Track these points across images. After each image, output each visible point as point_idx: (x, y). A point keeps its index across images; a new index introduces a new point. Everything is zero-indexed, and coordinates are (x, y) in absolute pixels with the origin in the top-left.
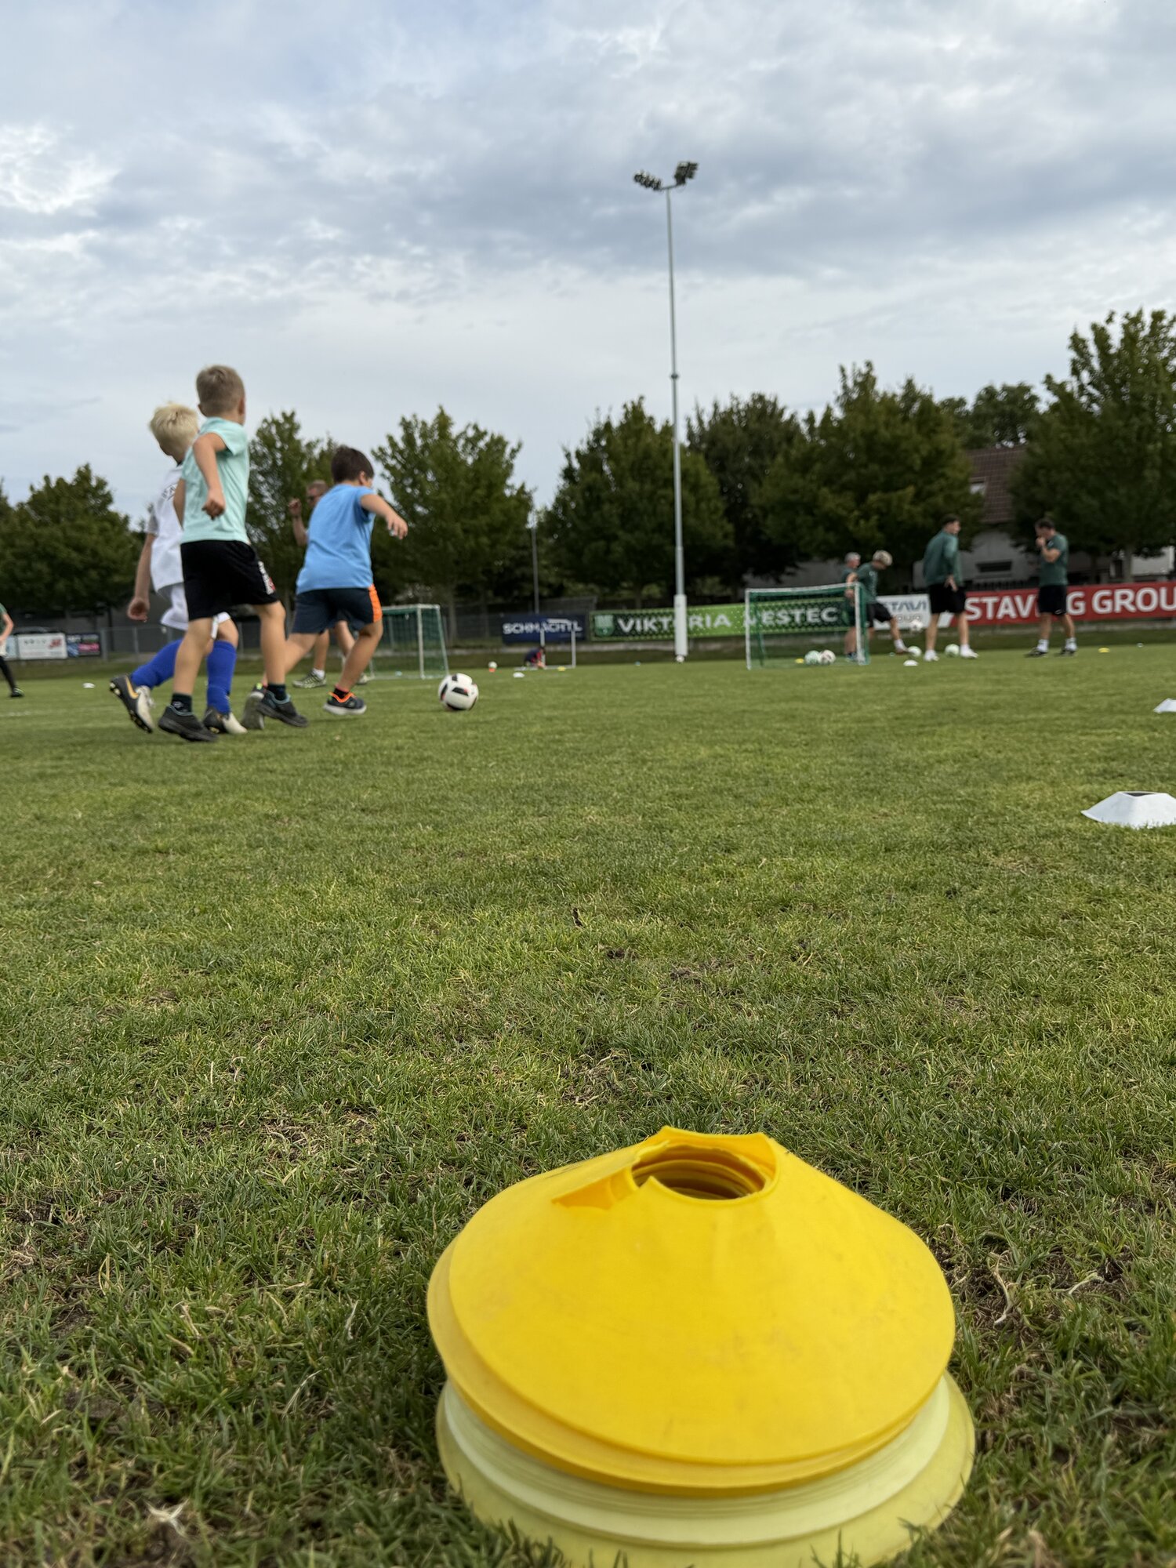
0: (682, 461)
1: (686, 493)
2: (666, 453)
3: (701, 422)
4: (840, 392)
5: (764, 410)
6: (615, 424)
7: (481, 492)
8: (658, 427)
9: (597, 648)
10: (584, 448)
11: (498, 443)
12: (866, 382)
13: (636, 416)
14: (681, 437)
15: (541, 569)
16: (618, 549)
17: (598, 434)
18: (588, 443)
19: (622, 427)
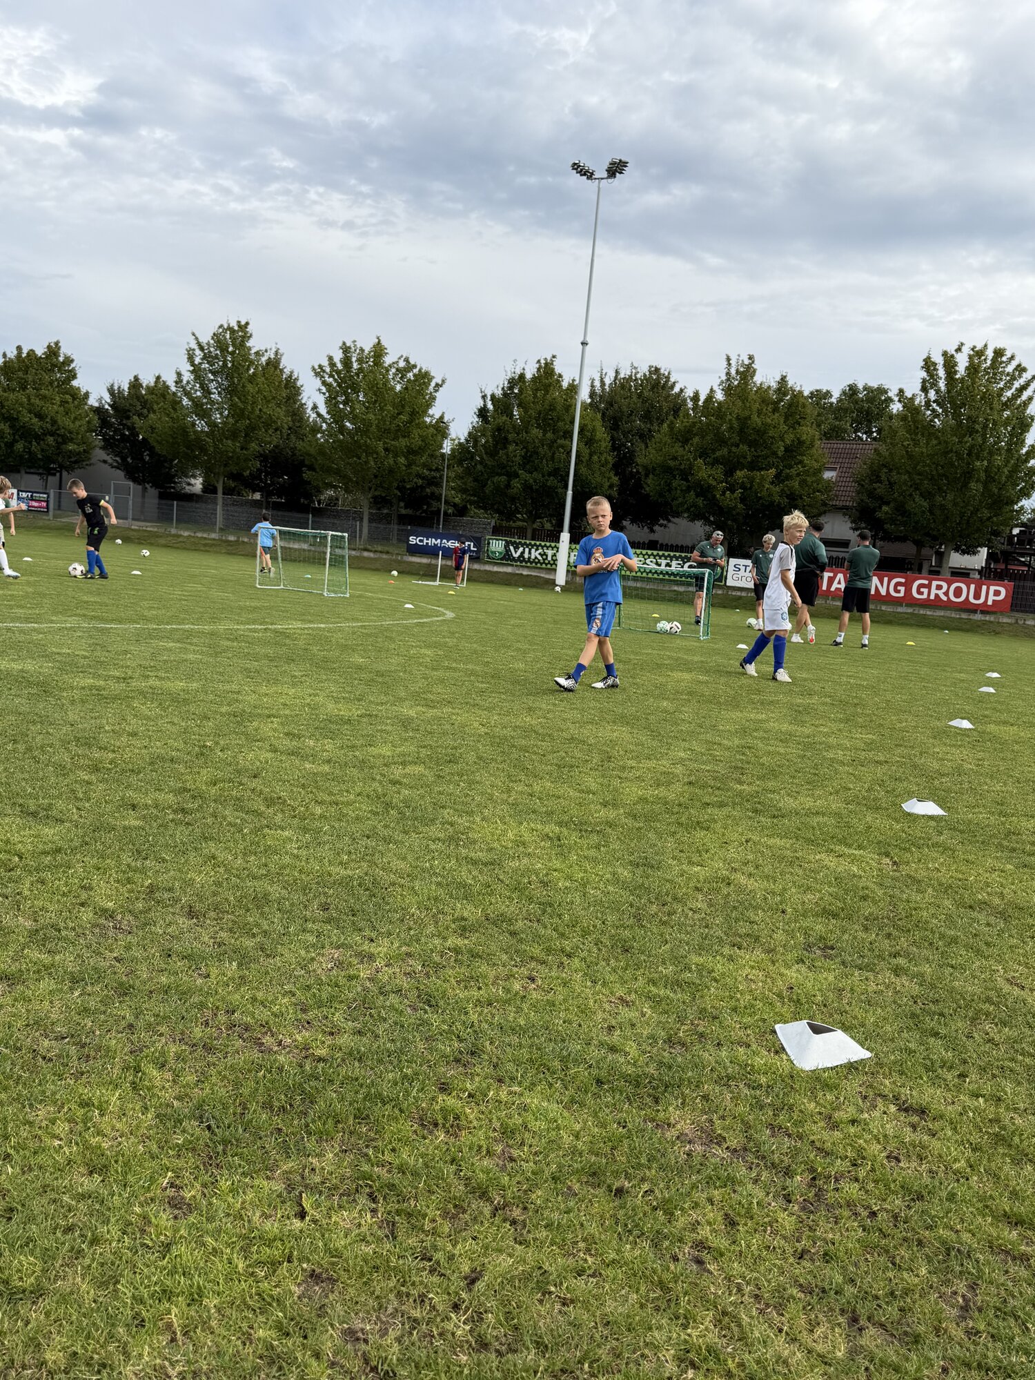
0: (582, 417)
1: (582, 445)
2: (569, 408)
3: (603, 383)
4: (724, 378)
5: (658, 382)
6: (529, 376)
7: (404, 417)
8: (565, 384)
9: (488, 568)
10: (499, 393)
11: (424, 377)
12: (747, 372)
13: (547, 372)
14: (584, 395)
15: (448, 491)
16: (516, 484)
17: (512, 383)
18: (503, 389)
19: (534, 379)
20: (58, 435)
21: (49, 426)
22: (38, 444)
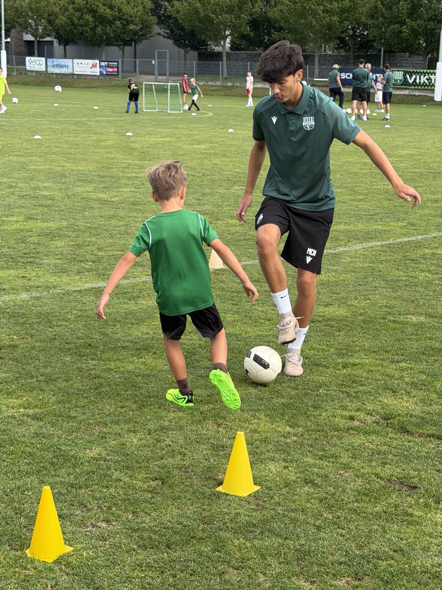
20: (124, 19)
21: (117, 14)
22: (110, 26)
